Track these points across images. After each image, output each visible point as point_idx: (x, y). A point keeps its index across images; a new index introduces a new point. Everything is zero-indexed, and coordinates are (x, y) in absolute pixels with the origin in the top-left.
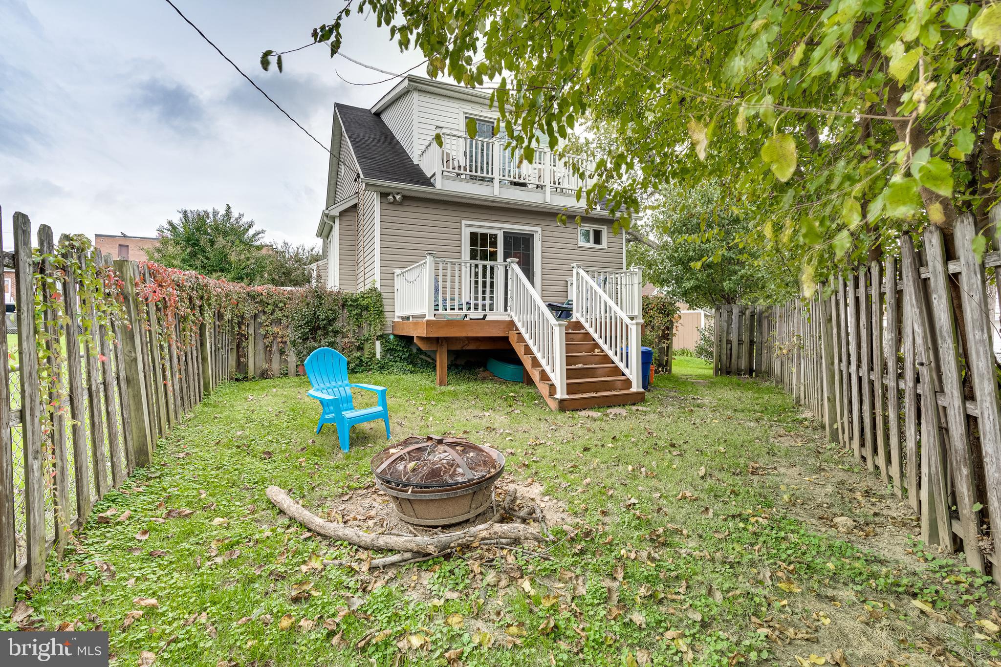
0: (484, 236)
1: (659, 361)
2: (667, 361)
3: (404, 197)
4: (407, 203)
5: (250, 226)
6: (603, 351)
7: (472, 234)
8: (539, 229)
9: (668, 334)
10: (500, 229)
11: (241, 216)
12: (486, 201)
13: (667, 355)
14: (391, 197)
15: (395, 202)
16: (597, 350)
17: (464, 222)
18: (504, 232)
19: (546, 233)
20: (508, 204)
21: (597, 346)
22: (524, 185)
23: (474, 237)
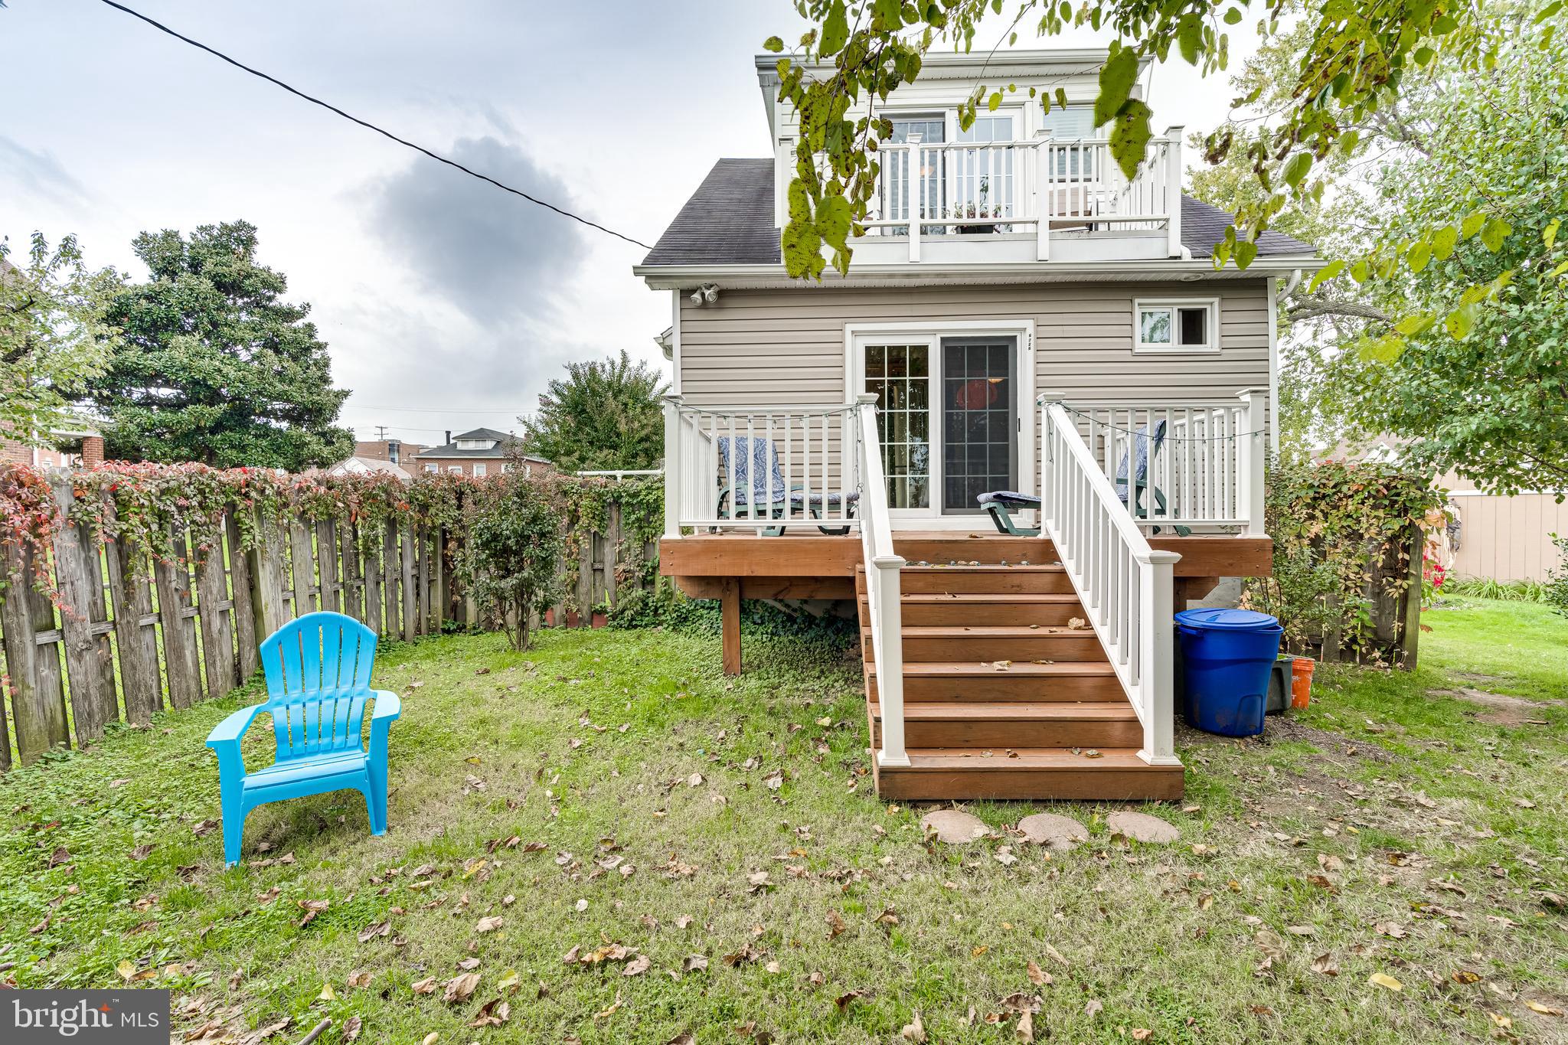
0: (897, 353)
1: (1375, 632)
2: (1402, 635)
3: (723, 294)
4: (729, 302)
5: (655, 379)
6: (1088, 625)
7: (868, 349)
8: (1029, 324)
9: (1406, 563)
10: (934, 332)
11: (643, 363)
12: (891, 276)
13: (1403, 618)
14: (697, 296)
15: (705, 305)
16: (1075, 622)
17: (849, 328)
18: (943, 340)
19: (1045, 331)
20: (945, 275)
21: (1077, 609)
22: (988, 229)
23: (874, 357)
